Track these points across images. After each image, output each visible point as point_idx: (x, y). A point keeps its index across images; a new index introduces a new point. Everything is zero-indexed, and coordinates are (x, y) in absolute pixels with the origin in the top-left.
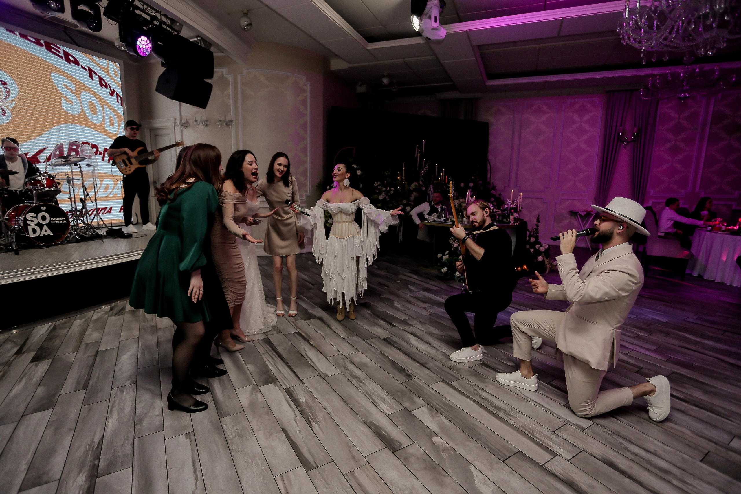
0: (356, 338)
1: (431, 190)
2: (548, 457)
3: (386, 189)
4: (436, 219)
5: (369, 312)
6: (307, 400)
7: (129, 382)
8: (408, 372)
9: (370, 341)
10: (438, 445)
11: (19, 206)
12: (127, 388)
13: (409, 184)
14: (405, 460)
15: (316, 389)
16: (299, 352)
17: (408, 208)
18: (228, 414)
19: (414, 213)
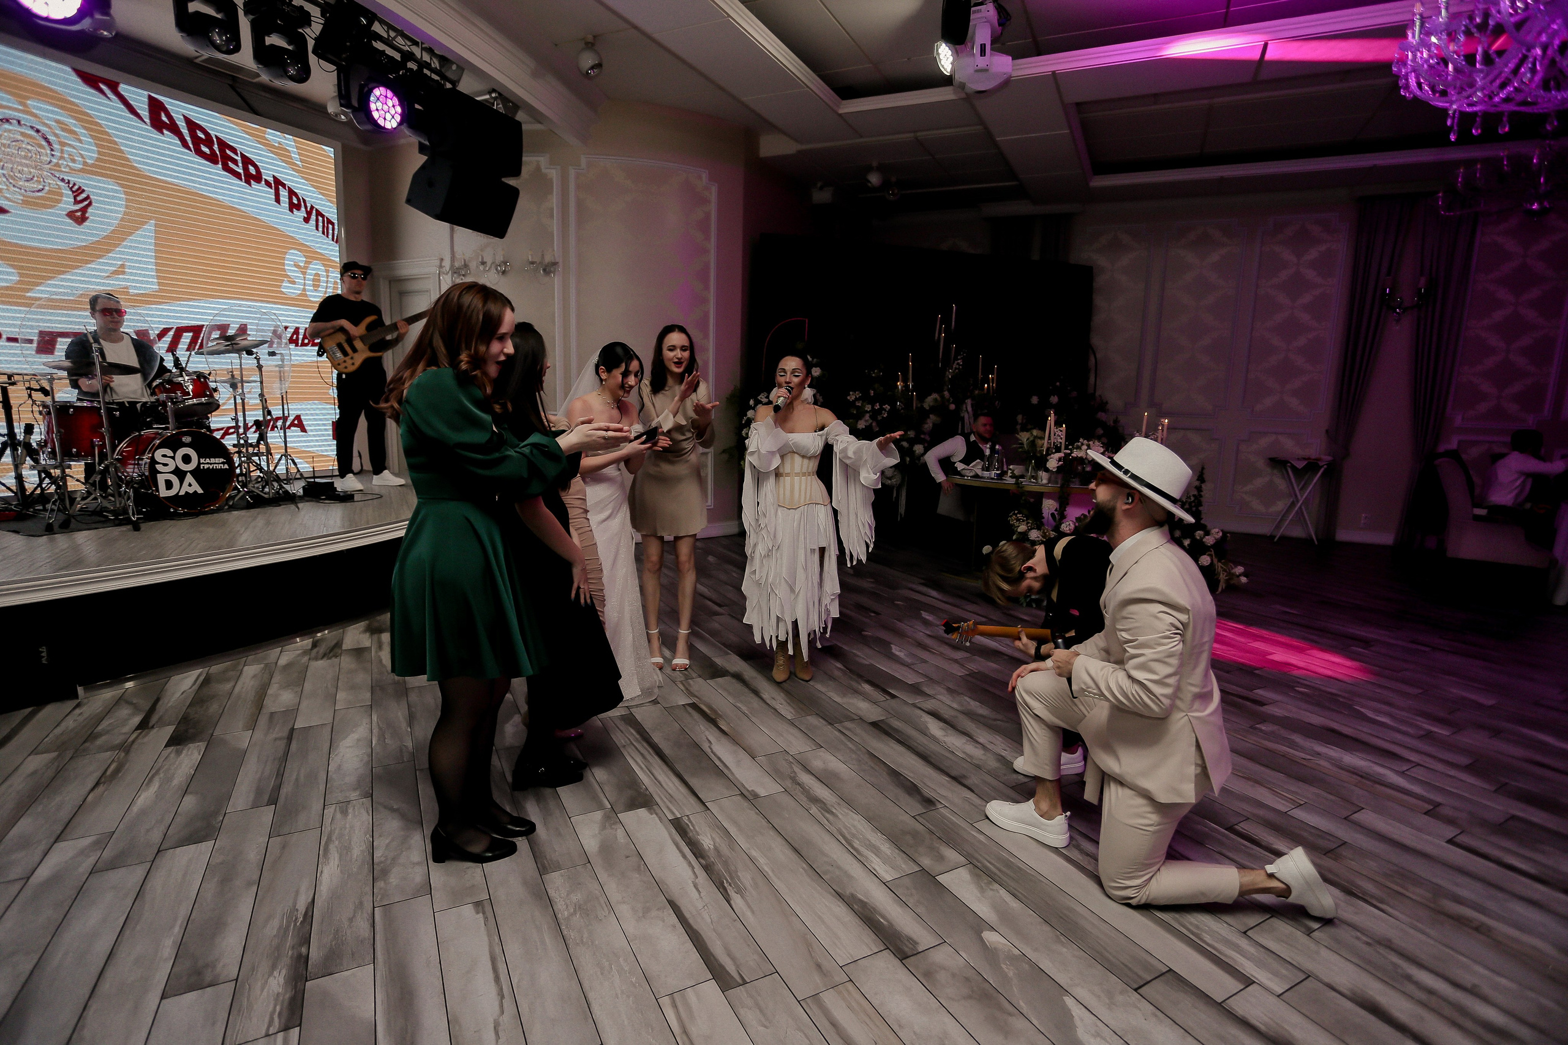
0: (813, 720)
1: (967, 410)
2: (1233, 985)
3: (873, 407)
4: (980, 472)
5: (839, 665)
6: (717, 845)
7: (357, 793)
8: (926, 795)
9: (844, 727)
10: (995, 949)
11: (140, 435)
12: (354, 806)
13: (922, 398)
14: (927, 977)
15: (735, 823)
16: (697, 746)
17: (918, 449)
18: (558, 867)
19: (932, 458)
